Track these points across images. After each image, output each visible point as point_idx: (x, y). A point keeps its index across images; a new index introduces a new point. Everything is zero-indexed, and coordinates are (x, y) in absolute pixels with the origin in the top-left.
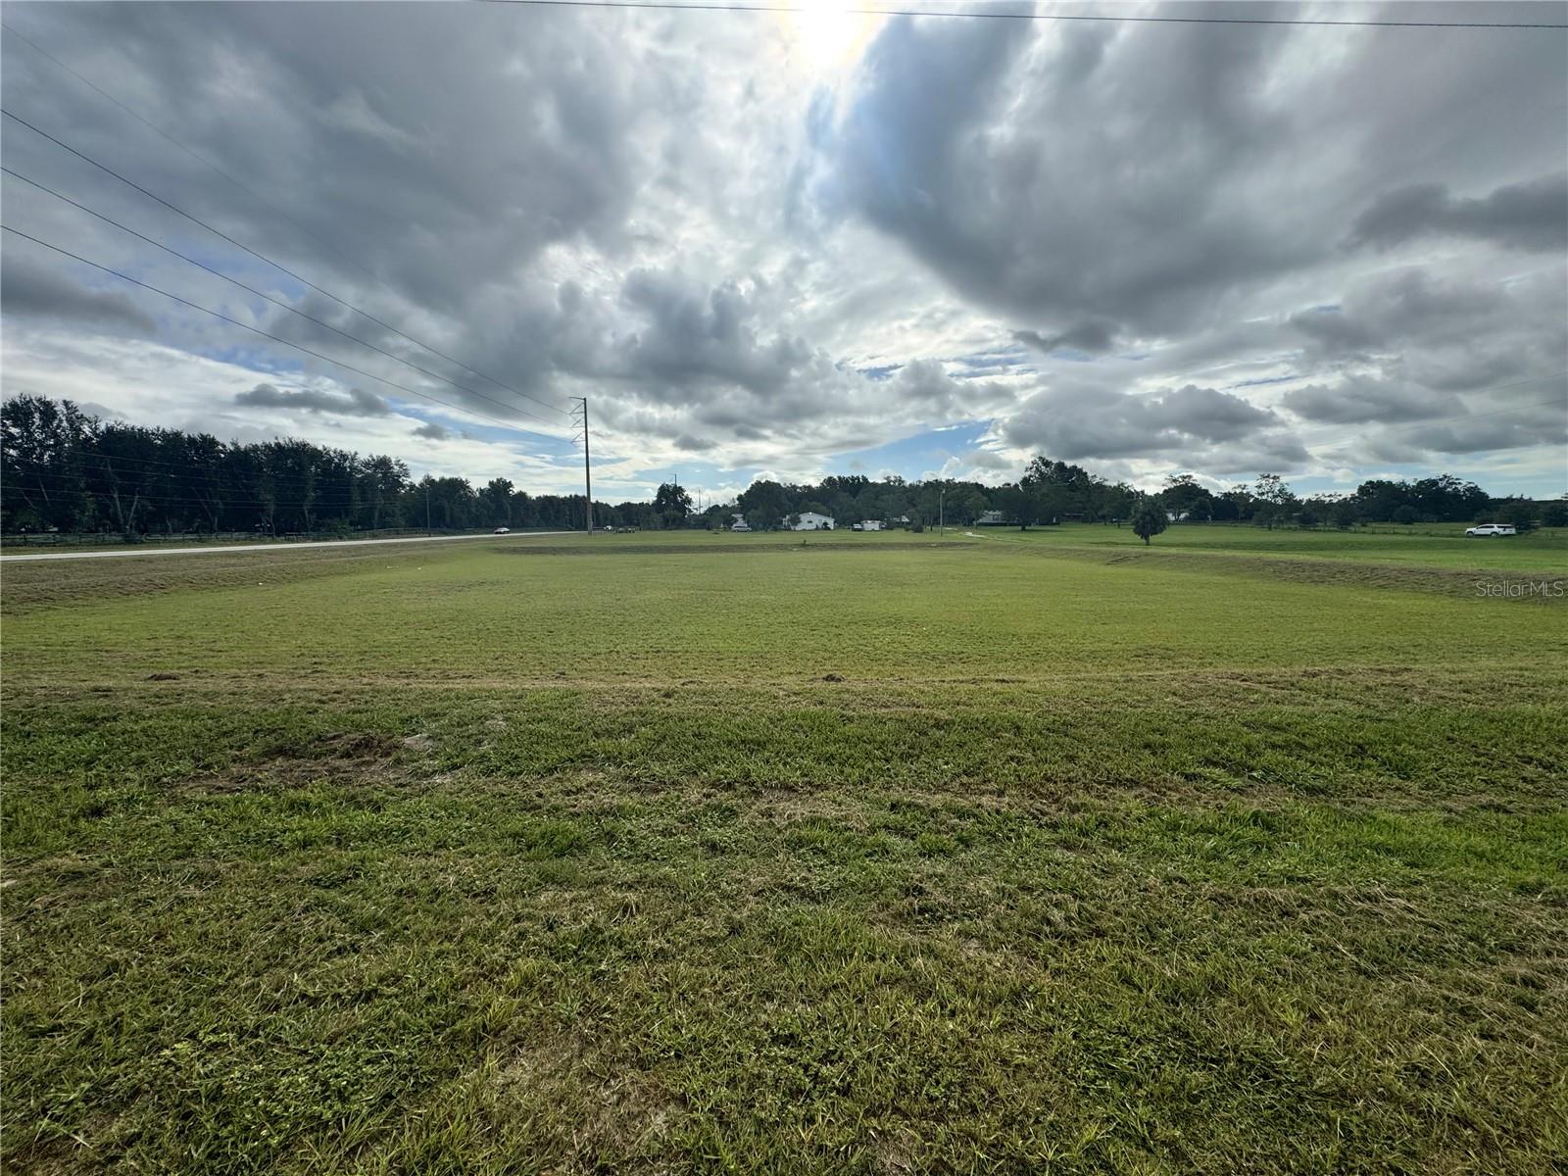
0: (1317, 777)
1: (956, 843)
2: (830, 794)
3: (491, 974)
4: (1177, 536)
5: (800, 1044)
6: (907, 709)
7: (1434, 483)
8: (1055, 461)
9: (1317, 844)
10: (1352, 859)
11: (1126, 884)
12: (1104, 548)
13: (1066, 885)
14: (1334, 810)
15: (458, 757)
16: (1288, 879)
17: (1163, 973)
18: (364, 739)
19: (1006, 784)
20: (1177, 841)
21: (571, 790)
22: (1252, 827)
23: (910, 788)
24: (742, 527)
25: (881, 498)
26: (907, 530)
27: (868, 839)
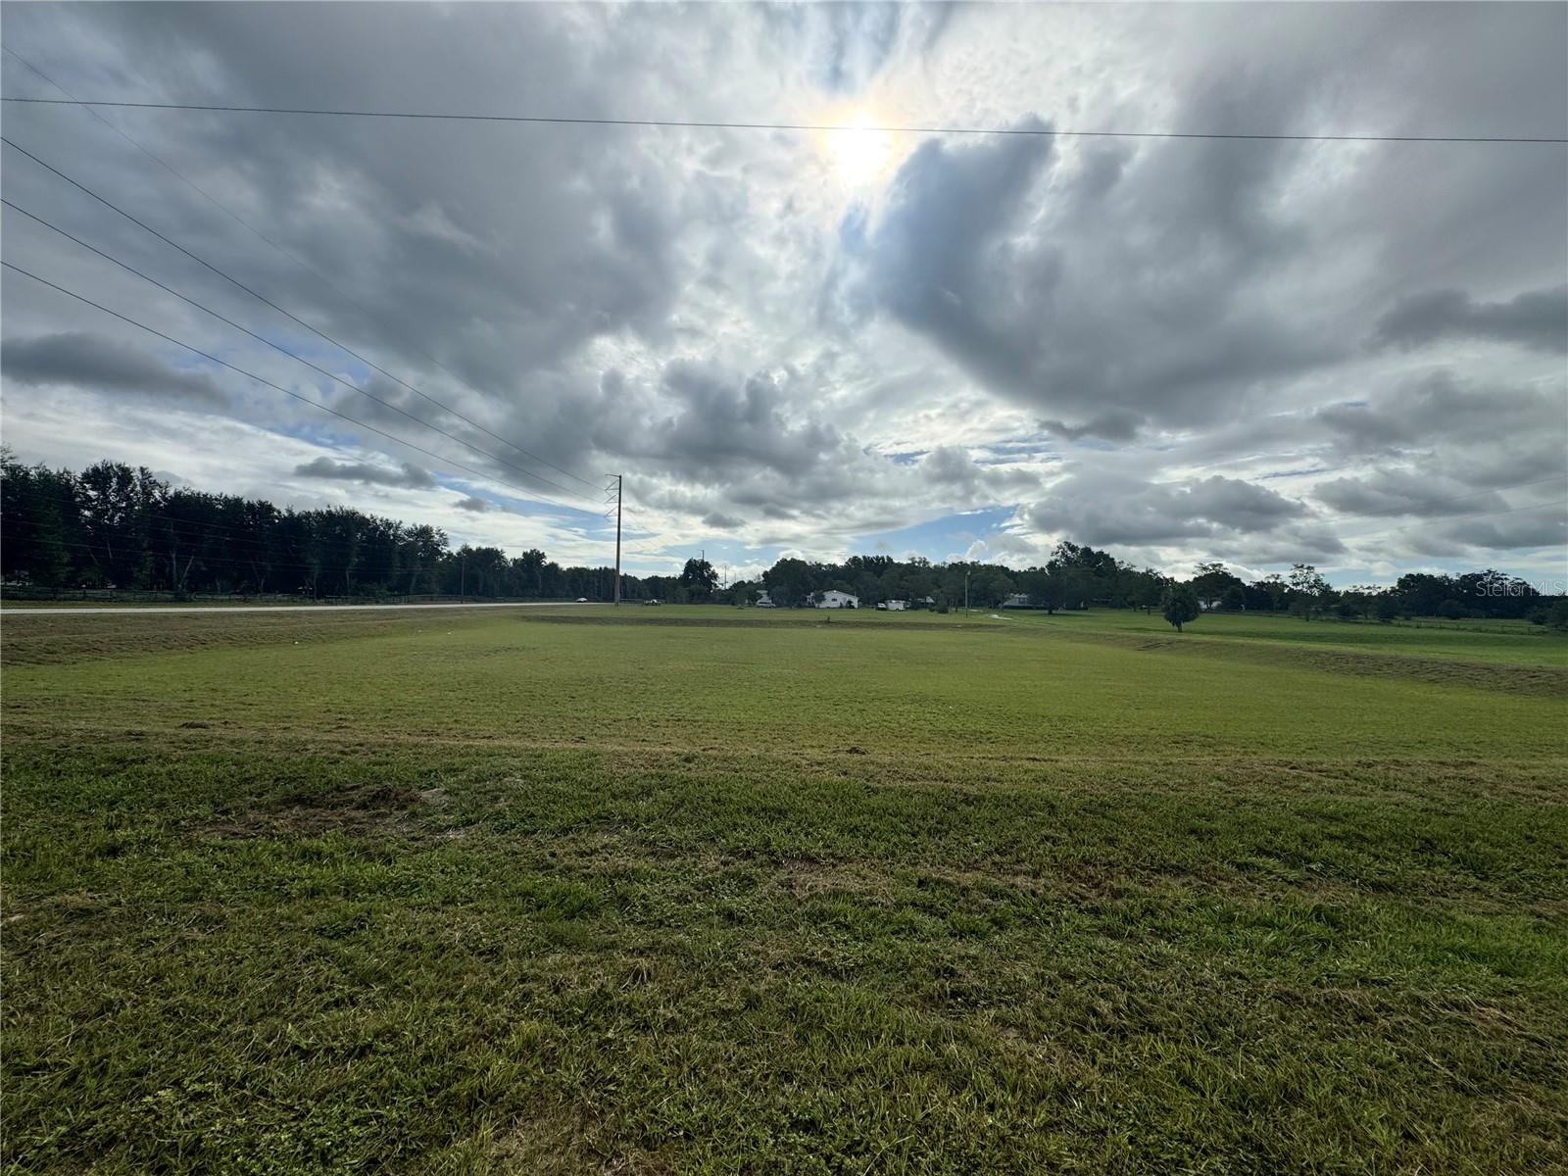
0: (1382, 872)
1: (989, 924)
2: (854, 867)
3: (493, 1035)
4: (1209, 625)
5: (822, 1133)
6: (934, 783)
7: (1479, 577)
8: (1081, 546)
9: (1390, 944)
10: (1433, 963)
11: (1179, 976)
12: (1134, 634)
13: (1112, 975)
14: (1406, 909)
15: (473, 812)
16: (1361, 980)
17: (1227, 1075)
18: (382, 791)
19: (1041, 864)
20: (1232, 933)
21: (585, 852)
22: (1315, 922)
23: (939, 864)
24: (766, 603)
25: (905, 578)
26: (932, 611)
27: (894, 915)
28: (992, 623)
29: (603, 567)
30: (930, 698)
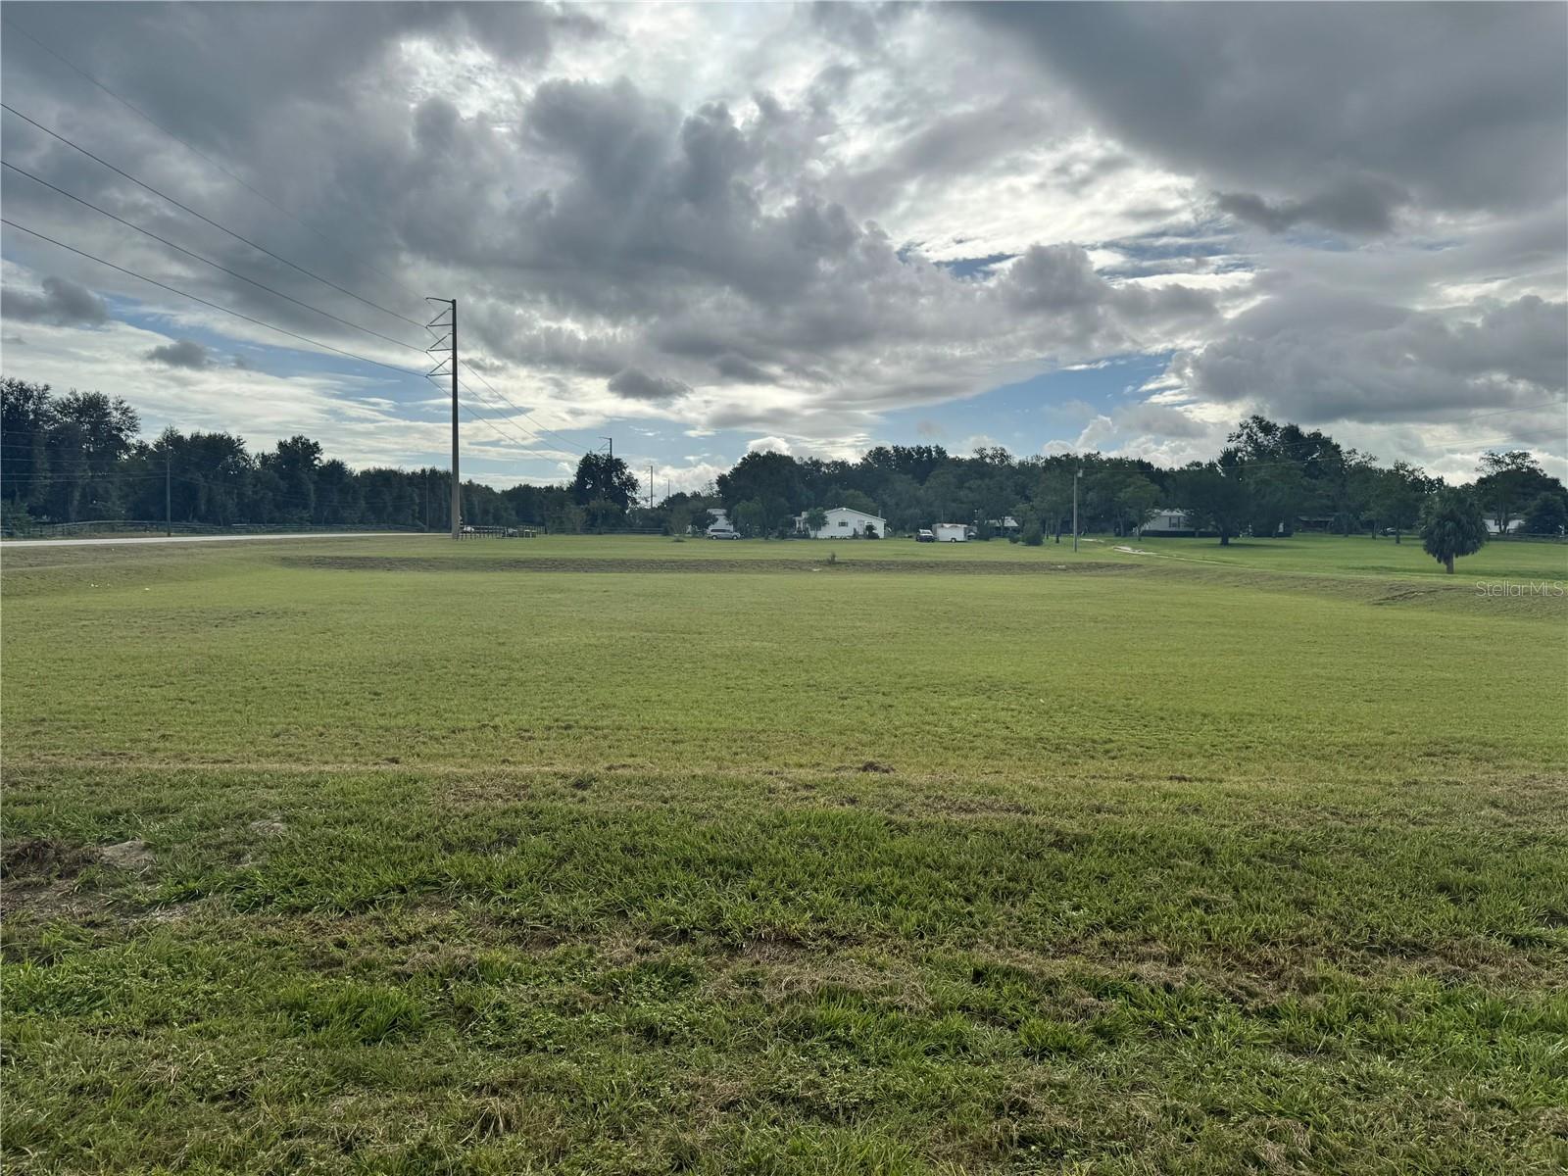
1: (1091, 1036)
2: (865, 952)
4: (1503, 559)
6: (1005, 815)
8: (1282, 424)
11: (1401, 1107)
12: (1372, 577)
13: (1289, 1106)
15: (197, 879)
18: (31, 846)
19: (1183, 944)
20: (1494, 1043)
21: (397, 939)
23: (1010, 945)
24: (724, 531)
25: (967, 485)
26: (1014, 541)
27: (930, 1025)
28: (1123, 562)
29: (428, 467)
30: (1006, 686)
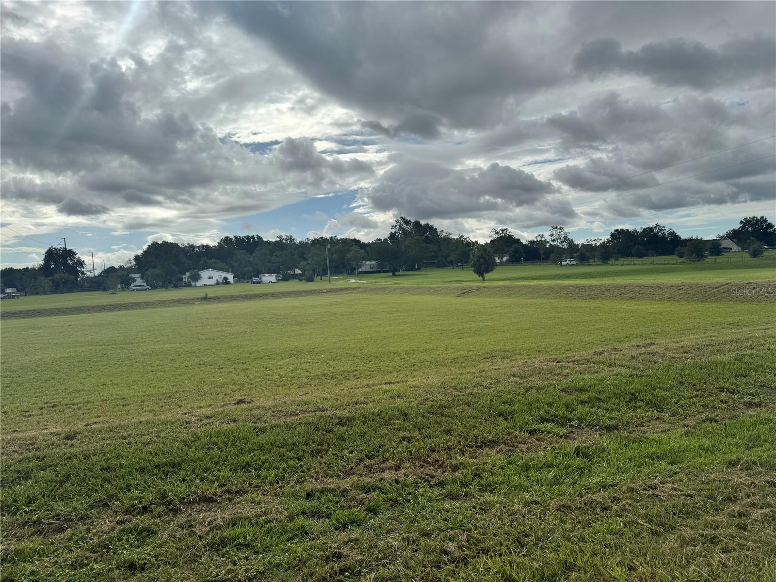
0: (610, 419)
1: (366, 512)
2: (249, 497)
4: (502, 274)
6: (313, 414)
8: (413, 220)
9: (617, 461)
10: (639, 467)
11: (499, 513)
12: (455, 285)
14: (624, 438)
16: (603, 487)
17: (532, 566)
19: (401, 459)
22: (576, 458)
23: (322, 477)
24: (140, 286)
25: (275, 254)
26: (301, 280)
27: (288, 526)
30: (305, 351)
